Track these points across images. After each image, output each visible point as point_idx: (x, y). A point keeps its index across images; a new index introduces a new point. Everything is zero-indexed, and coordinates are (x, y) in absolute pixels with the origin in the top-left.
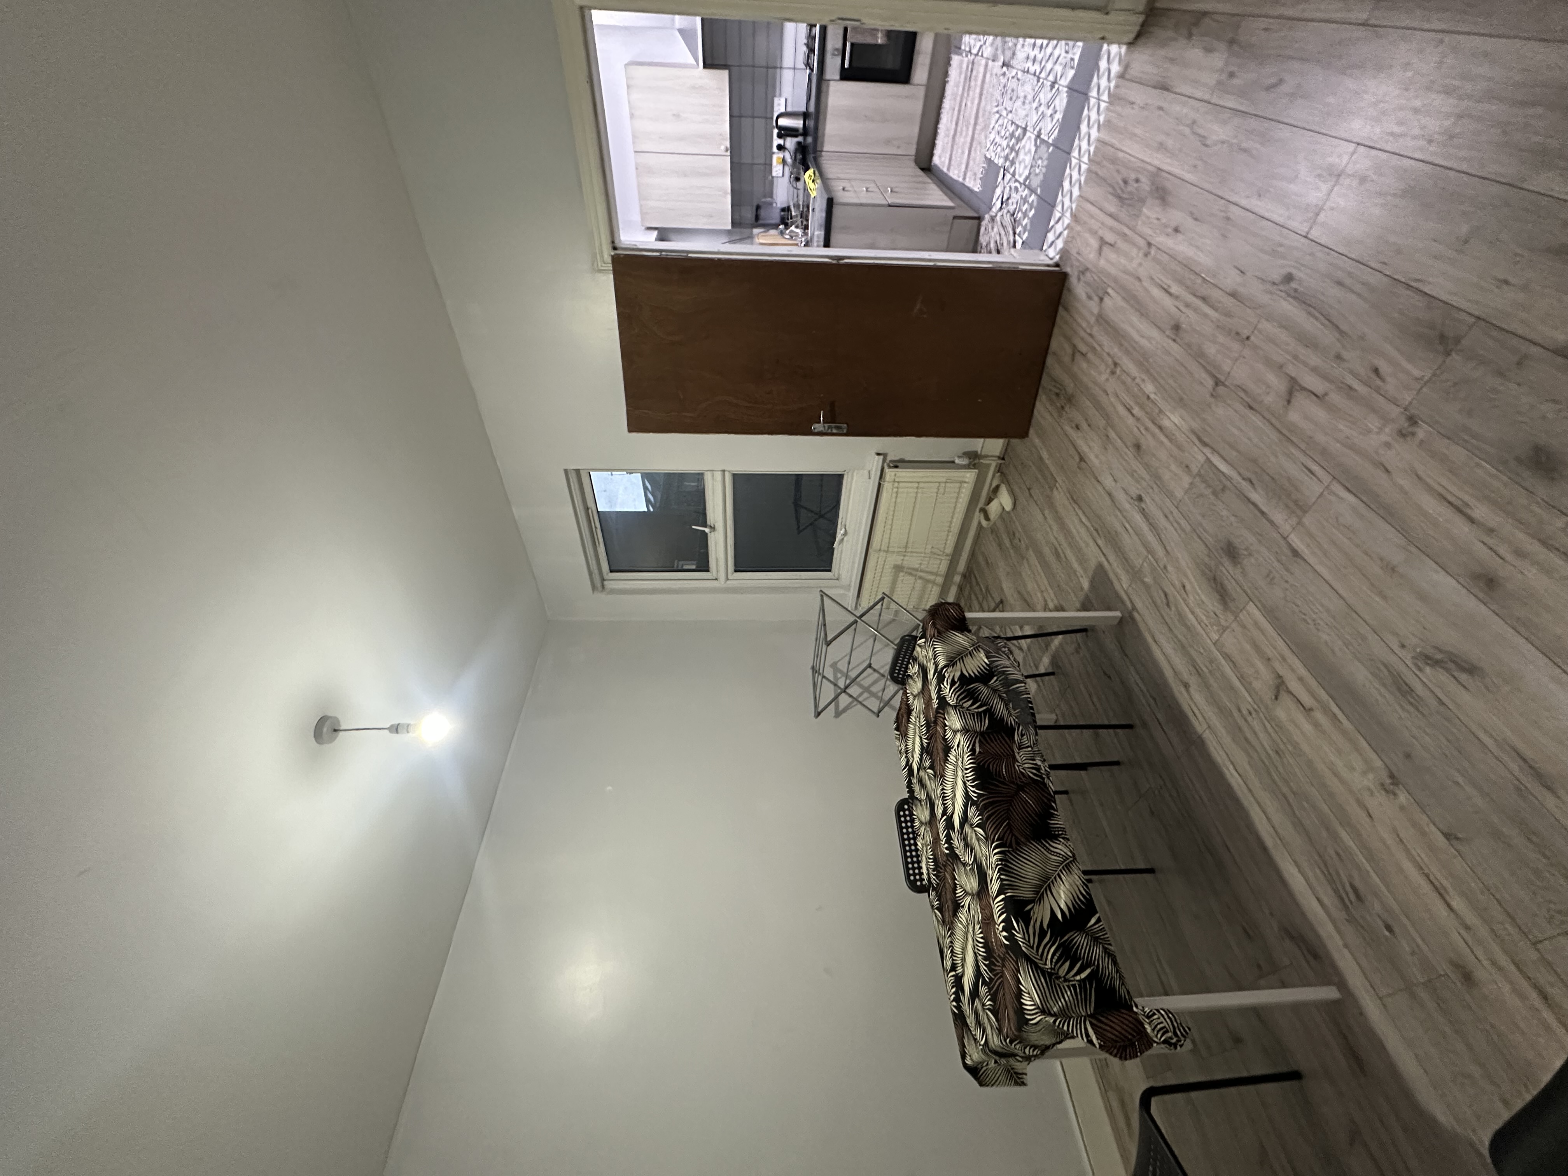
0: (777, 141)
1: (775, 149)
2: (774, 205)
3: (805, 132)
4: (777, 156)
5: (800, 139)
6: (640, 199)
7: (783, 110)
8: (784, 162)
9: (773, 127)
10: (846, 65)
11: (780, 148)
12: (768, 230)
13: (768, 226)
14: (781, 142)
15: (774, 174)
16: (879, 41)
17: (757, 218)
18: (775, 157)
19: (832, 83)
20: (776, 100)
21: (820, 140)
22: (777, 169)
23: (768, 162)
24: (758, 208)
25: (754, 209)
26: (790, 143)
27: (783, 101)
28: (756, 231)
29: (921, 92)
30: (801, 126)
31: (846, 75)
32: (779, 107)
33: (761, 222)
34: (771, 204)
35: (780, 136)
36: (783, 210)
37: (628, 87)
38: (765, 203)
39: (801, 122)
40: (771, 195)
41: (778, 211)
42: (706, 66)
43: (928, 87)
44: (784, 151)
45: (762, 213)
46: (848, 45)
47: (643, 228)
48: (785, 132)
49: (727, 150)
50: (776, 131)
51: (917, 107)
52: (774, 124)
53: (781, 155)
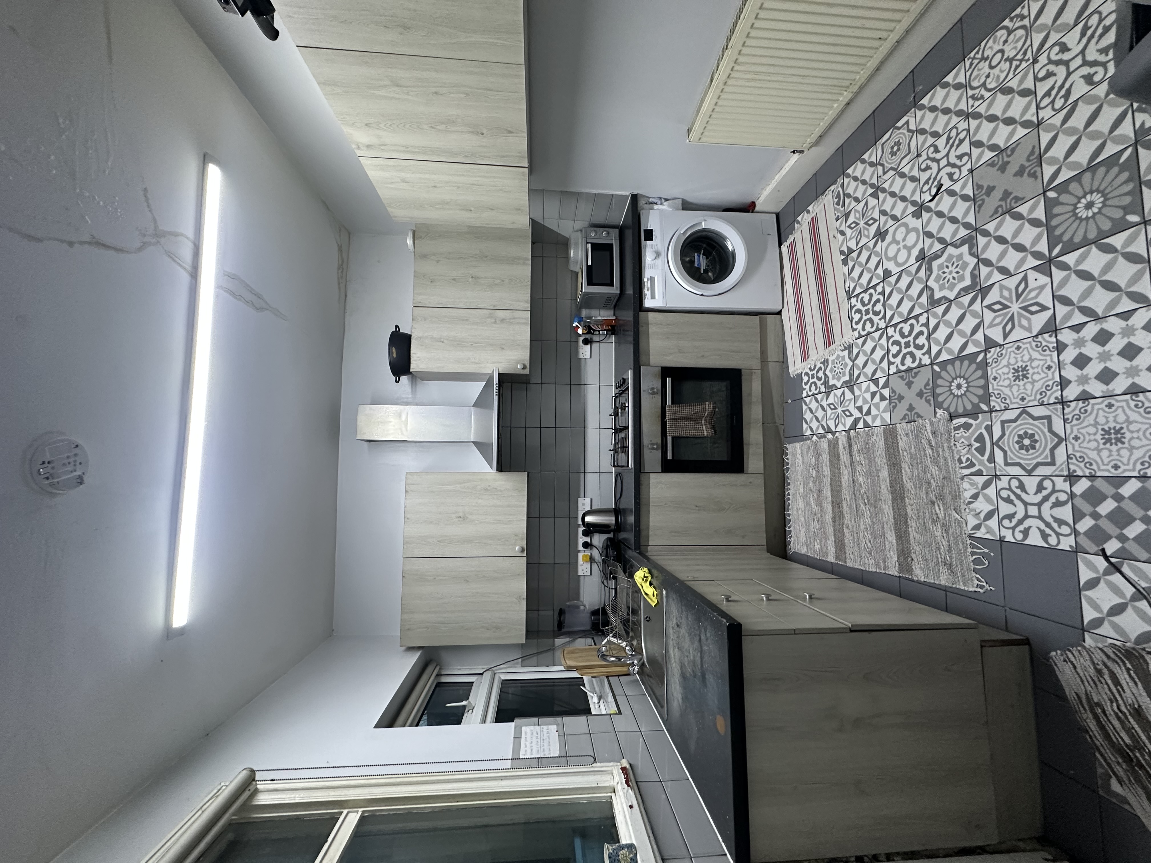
0: (582, 539)
1: (580, 548)
2: (582, 608)
3: (619, 527)
4: (582, 555)
5: (611, 535)
6: (402, 613)
7: (588, 508)
8: (592, 559)
9: (579, 526)
10: (669, 456)
11: (586, 545)
12: (575, 639)
13: (574, 634)
14: (587, 539)
15: (580, 573)
16: (706, 434)
17: (560, 625)
18: (580, 555)
19: (652, 475)
20: (580, 500)
21: (643, 534)
22: (584, 567)
23: (572, 561)
24: (561, 612)
25: (556, 613)
26: (598, 540)
27: (588, 501)
28: (559, 641)
29: (760, 481)
30: (614, 522)
31: (668, 467)
32: (584, 504)
33: (563, 630)
34: (578, 607)
35: (585, 534)
36: (595, 613)
37: (406, 491)
38: (569, 606)
39: (614, 518)
40: (577, 596)
41: (589, 615)
42: (500, 469)
43: (766, 474)
44: (591, 549)
45: (568, 618)
46: (669, 439)
47: (404, 648)
48: (591, 529)
49: (523, 551)
50: (581, 529)
51: (758, 494)
52: (580, 522)
53: (588, 553)
